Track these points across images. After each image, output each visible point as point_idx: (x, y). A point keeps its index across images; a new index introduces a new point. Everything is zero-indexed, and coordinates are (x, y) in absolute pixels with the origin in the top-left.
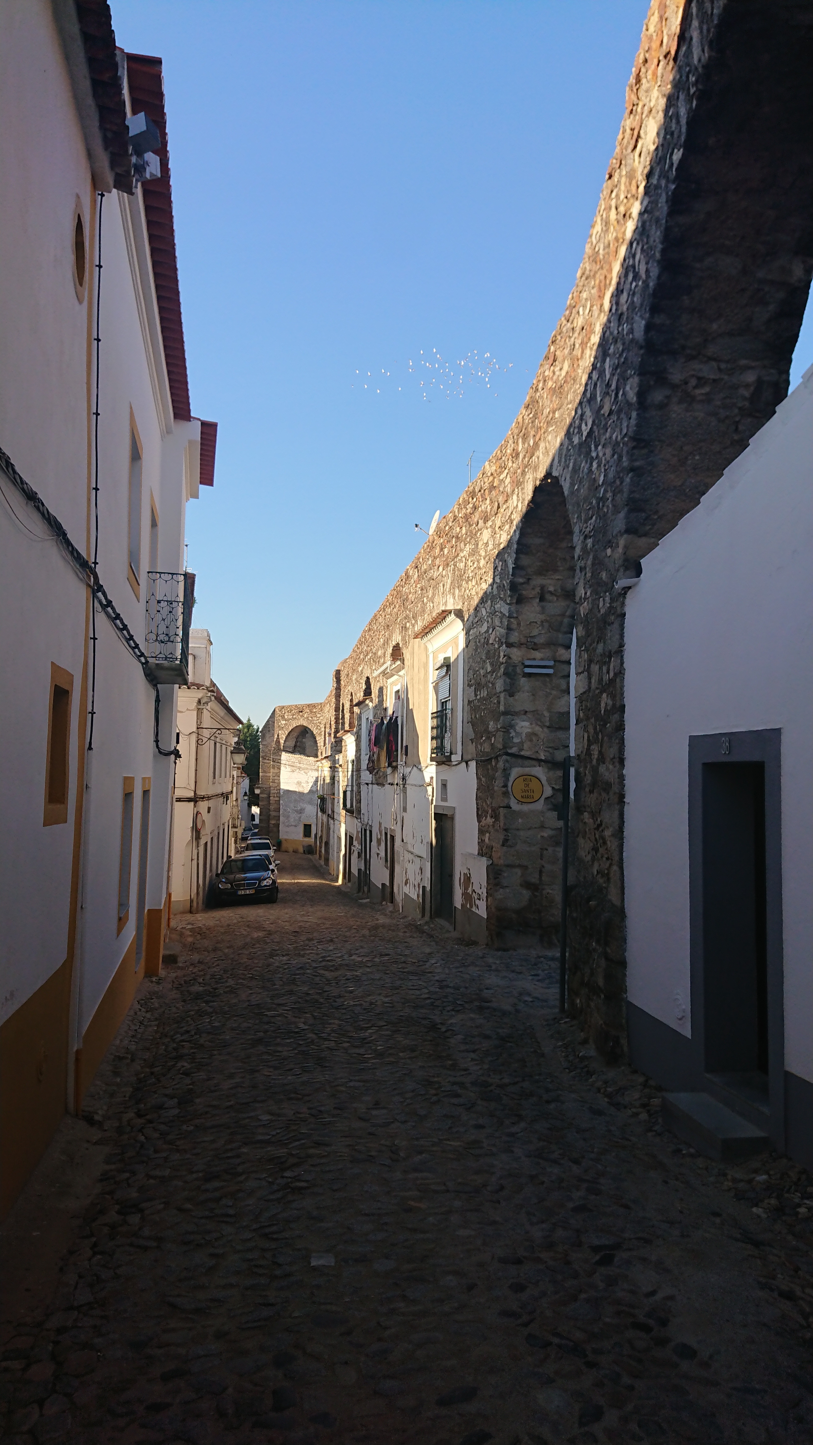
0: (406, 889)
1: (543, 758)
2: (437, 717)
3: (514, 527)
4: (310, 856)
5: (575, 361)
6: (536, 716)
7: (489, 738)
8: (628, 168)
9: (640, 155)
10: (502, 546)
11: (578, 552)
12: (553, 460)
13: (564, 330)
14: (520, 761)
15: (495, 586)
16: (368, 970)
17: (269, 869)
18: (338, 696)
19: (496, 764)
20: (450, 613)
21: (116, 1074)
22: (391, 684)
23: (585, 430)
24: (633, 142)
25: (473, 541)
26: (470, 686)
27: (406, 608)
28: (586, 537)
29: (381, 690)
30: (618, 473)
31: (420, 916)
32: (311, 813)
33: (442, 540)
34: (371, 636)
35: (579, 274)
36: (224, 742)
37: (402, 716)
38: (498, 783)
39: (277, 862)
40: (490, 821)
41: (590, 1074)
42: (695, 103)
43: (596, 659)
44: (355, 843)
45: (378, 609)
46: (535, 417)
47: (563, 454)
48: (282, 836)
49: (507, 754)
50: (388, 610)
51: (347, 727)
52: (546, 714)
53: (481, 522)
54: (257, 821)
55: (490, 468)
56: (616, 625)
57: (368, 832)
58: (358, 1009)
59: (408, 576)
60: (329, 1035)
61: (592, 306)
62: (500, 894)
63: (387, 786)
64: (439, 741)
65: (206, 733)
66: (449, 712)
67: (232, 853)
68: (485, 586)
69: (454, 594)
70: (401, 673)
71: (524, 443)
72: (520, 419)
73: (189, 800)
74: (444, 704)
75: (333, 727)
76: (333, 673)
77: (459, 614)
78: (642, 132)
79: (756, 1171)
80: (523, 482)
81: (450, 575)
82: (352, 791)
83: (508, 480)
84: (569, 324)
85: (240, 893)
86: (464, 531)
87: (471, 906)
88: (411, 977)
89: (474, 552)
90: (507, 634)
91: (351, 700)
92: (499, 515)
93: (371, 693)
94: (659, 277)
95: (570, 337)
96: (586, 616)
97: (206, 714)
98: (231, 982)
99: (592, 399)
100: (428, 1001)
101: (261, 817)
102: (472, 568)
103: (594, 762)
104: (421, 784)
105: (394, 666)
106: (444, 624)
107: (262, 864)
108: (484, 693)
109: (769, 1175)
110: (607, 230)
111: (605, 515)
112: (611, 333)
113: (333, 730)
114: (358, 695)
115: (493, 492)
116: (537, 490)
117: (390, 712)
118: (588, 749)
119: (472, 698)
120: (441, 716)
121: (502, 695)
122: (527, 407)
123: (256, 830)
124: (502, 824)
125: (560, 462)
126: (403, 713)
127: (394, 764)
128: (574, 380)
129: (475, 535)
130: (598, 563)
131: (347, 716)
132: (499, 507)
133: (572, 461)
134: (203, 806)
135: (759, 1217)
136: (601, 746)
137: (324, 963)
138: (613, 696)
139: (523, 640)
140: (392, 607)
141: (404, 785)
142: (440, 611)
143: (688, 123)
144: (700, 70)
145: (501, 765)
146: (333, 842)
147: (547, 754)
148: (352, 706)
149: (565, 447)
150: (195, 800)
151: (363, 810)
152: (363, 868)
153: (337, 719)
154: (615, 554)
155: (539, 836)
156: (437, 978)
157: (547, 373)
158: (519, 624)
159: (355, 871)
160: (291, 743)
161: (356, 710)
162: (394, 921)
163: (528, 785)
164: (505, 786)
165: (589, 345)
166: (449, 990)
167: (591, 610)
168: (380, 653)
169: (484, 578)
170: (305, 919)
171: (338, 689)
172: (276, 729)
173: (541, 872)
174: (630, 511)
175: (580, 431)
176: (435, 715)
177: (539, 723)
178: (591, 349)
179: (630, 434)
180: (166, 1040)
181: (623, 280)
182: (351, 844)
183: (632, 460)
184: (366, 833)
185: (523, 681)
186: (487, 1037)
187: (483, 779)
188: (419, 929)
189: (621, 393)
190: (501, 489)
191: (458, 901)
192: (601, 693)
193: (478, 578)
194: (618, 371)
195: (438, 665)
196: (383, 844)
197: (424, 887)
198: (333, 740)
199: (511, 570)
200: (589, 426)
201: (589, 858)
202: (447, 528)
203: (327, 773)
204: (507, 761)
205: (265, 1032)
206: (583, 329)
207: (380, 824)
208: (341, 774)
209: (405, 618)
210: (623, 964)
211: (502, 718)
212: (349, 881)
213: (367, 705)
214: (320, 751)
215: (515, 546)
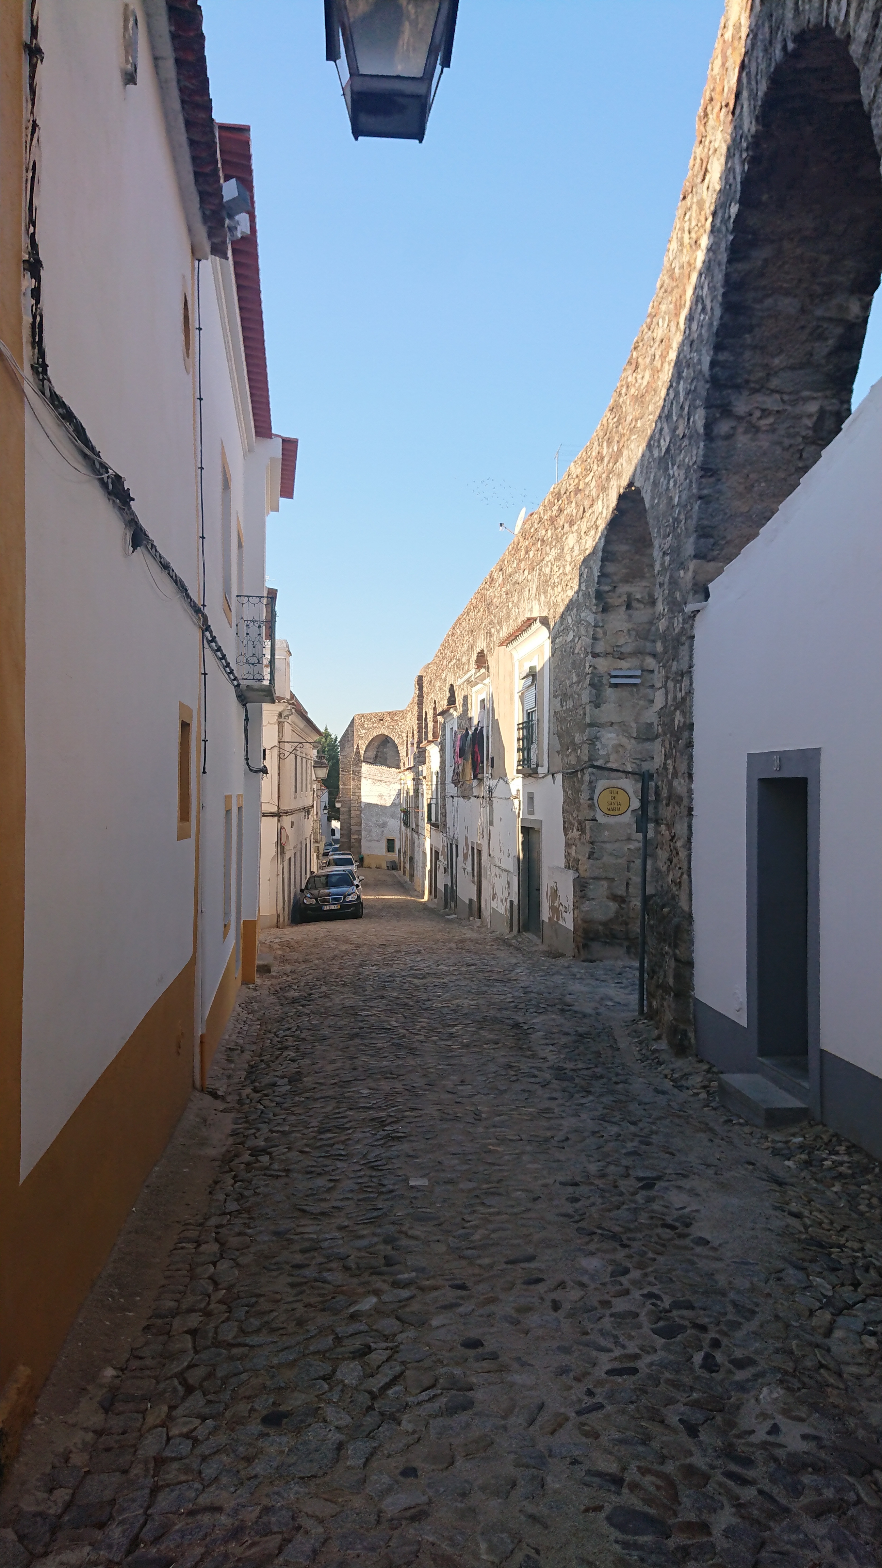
0: (494, 904)
1: (630, 770)
2: (523, 728)
3: (599, 534)
4: (394, 872)
5: (655, 372)
6: (623, 726)
7: (575, 750)
8: (699, 197)
9: (708, 188)
10: (587, 553)
11: (657, 567)
12: (635, 471)
13: (646, 337)
14: (606, 773)
15: (581, 593)
16: (455, 978)
17: (353, 884)
18: (420, 704)
19: (582, 776)
20: (536, 620)
21: (230, 1061)
22: (476, 692)
23: (664, 445)
24: (702, 174)
25: (559, 545)
26: (556, 696)
27: (490, 613)
28: (664, 554)
29: (465, 698)
30: (690, 498)
31: (508, 931)
32: (394, 827)
33: (527, 543)
34: (454, 641)
35: (658, 284)
36: (304, 755)
37: (488, 727)
38: (584, 797)
39: (362, 878)
40: (576, 834)
41: (660, 1063)
42: (746, 167)
43: (672, 676)
44: (441, 858)
45: (462, 613)
46: (619, 422)
47: (644, 465)
48: (364, 851)
49: (594, 766)
50: (473, 614)
51: (430, 737)
52: (634, 725)
53: (567, 526)
54: (337, 836)
55: (576, 470)
56: (686, 647)
57: (454, 846)
58: (445, 1011)
59: (492, 579)
60: (420, 1030)
61: (670, 321)
62: (586, 906)
63: (473, 799)
64: (526, 753)
65: (288, 747)
66: (535, 722)
67: (315, 869)
68: (570, 593)
69: (539, 600)
70: (486, 681)
71: (608, 447)
72: (605, 422)
73: (273, 815)
74: (529, 714)
75: (416, 736)
76: (415, 679)
77: (545, 621)
78: (709, 167)
79: (794, 1135)
80: (608, 487)
81: (536, 580)
82: (437, 804)
83: (593, 484)
84: (650, 333)
85: (325, 908)
86: (549, 533)
87: (558, 919)
88: (496, 984)
89: (560, 557)
90: (593, 644)
91: (435, 709)
92: (585, 519)
93: (455, 701)
94: (721, 318)
95: (651, 347)
96: (664, 632)
97: (287, 728)
98: (324, 988)
99: (669, 417)
100: (513, 1004)
101: (343, 832)
102: (558, 574)
103: (670, 777)
104: (507, 796)
105: (478, 674)
106: (530, 632)
107: (346, 880)
108: (570, 704)
109: (805, 1138)
110: (681, 251)
111: (679, 535)
112: (685, 357)
113: (416, 740)
114: (442, 703)
115: (579, 495)
116: (621, 498)
117: (475, 722)
118: (665, 764)
119: (558, 708)
120: (528, 727)
121: (588, 707)
122: (612, 410)
123: (338, 846)
124: (588, 838)
125: (641, 472)
126: (488, 723)
127: (480, 776)
128: (655, 391)
129: (561, 539)
130: (674, 583)
131: (431, 725)
132: (584, 511)
133: (653, 474)
134: (287, 820)
135: (789, 1167)
136: (675, 762)
137: (412, 972)
138: (683, 713)
139: (610, 650)
140: (476, 611)
141: (490, 798)
142: (525, 619)
143: (741, 183)
144: (750, 139)
145: (587, 778)
146: (418, 857)
147: (634, 765)
148: (435, 715)
149: (646, 458)
150: (278, 815)
151: (449, 824)
152: (449, 884)
153: (420, 728)
154: (686, 577)
155: (626, 849)
156: (522, 985)
157: (629, 379)
158: (605, 633)
159: (440, 886)
160: (372, 754)
161: (440, 719)
162: (482, 936)
163: (614, 798)
164: (591, 799)
165: (667, 359)
166: (533, 995)
167: (668, 628)
168: (464, 660)
169: (570, 584)
170: (392, 933)
171: (421, 696)
172: (356, 739)
173: (627, 884)
174: (699, 537)
175: (659, 446)
176: (521, 726)
177: (626, 734)
178: (669, 364)
179: (699, 463)
180: (271, 1035)
181: (694, 307)
182: (437, 858)
183: (700, 489)
184: (452, 848)
185: (609, 692)
186: (568, 1034)
187: (570, 792)
188: (506, 943)
189: (691, 420)
190: (587, 493)
191: (545, 914)
192: (675, 709)
193: (564, 584)
194: (690, 397)
195: (524, 674)
196: (470, 859)
197: (511, 902)
198: (416, 750)
199: (596, 579)
200: (668, 443)
201: (665, 868)
202: (532, 530)
203: (410, 785)
204: (593, 773)
205: (360, 1028)
206: (662, 341)
207: (467, 838)
208: (425, 787)
209: (490, 624)
210: (690, 964)
211: (588, 729)
212: (436, 897)
213: (451, 714)
214: (402, 762)
215: (600, 554)
